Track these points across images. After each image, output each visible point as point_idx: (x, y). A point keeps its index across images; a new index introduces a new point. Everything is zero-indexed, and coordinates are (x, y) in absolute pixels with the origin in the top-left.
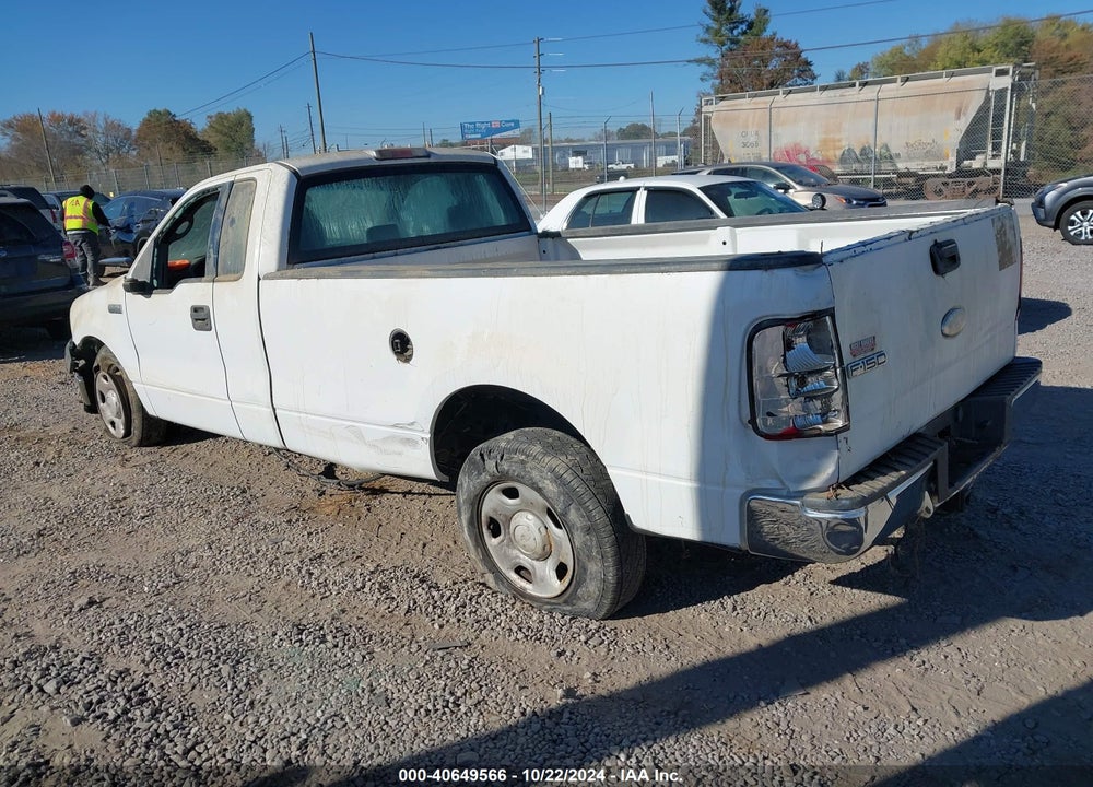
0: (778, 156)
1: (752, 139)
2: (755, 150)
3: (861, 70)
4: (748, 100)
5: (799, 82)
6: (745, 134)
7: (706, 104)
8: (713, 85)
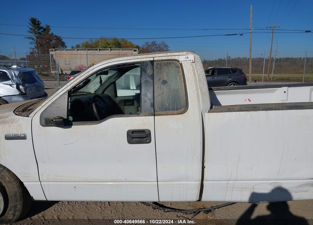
0: (77, 68)
1: (68, 63)
2: (69, 66)
3: (78, 46)
4: (65, 51)
5: (62, 47)
6: (65, 61)
7: (51, 51)
8: (34, 46)
